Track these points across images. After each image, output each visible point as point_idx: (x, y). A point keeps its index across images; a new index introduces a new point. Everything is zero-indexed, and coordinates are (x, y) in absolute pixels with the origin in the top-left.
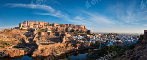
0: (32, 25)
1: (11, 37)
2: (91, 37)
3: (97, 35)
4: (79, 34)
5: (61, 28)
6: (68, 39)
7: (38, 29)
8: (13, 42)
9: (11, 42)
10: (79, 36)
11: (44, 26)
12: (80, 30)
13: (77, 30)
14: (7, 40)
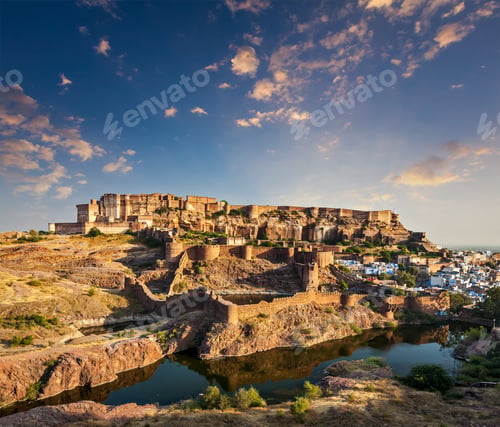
0: (147, 214)
1: (54, 280)
2: (434, 266)
3: (462, 258)
4: (368, 250)
5: (282, 226)
6: (328, 272)
7: (182, 232)
8: (72, 303)
9: (65, 308)
10: (371, 259)
11: (207, 217)
12: (370, 233)
13: (359, 234)
14: (34, 295)
